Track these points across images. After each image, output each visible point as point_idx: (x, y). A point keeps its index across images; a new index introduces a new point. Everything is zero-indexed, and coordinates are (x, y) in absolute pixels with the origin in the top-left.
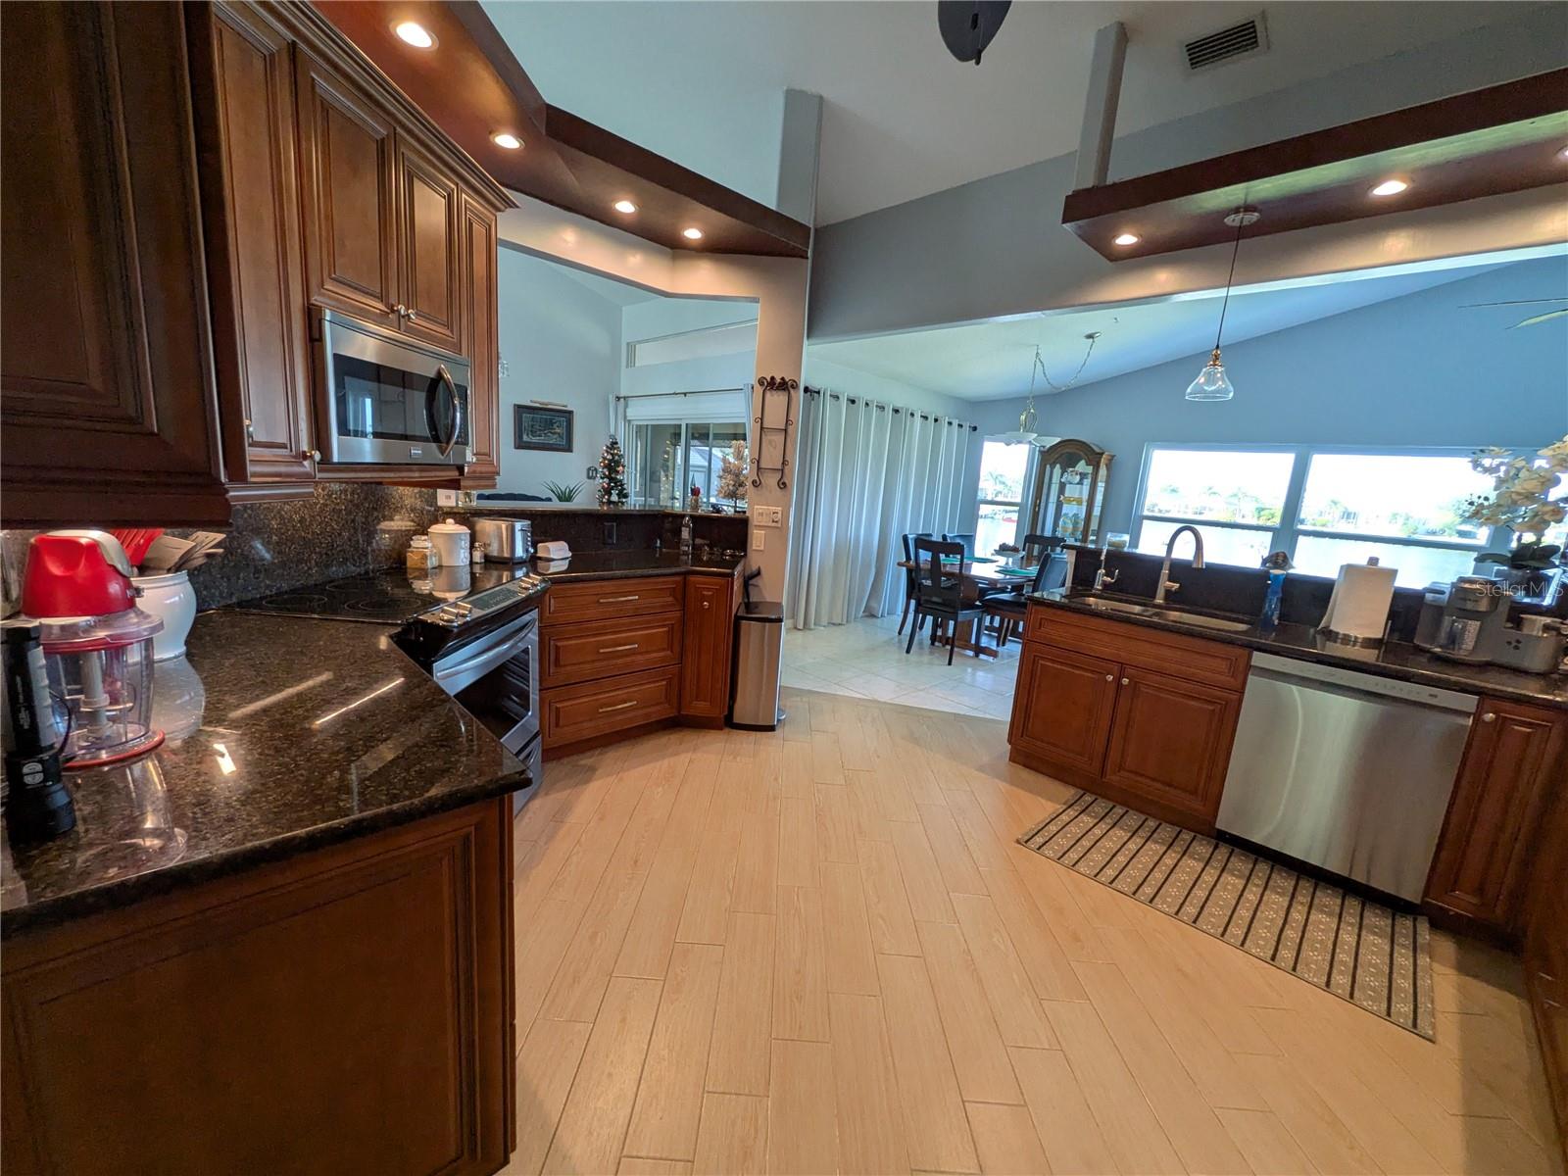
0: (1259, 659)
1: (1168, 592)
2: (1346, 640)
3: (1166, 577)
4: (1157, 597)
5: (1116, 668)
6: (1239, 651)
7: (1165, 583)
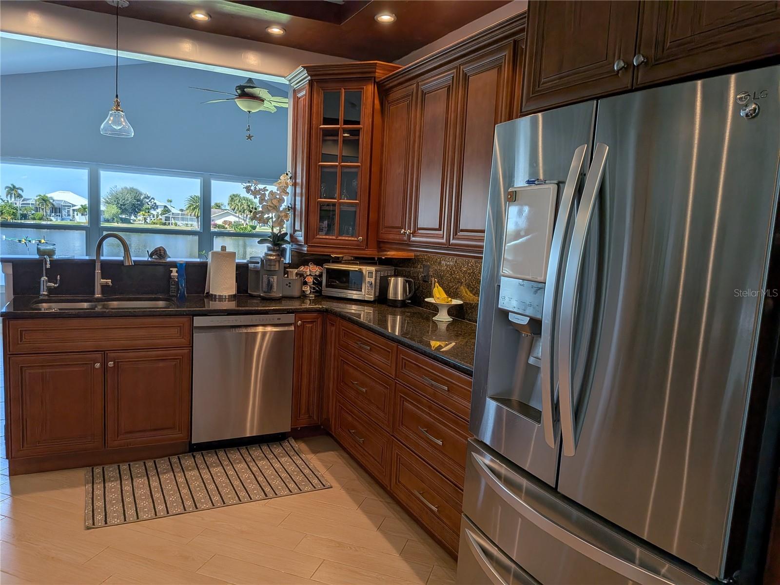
0: (198, 321)
1: (104, 287)
2: (221, 298)
3: (100, 276)
4: (96, 293)
5: (98, 356)
6: (184, 319)
7: (100, 281)
